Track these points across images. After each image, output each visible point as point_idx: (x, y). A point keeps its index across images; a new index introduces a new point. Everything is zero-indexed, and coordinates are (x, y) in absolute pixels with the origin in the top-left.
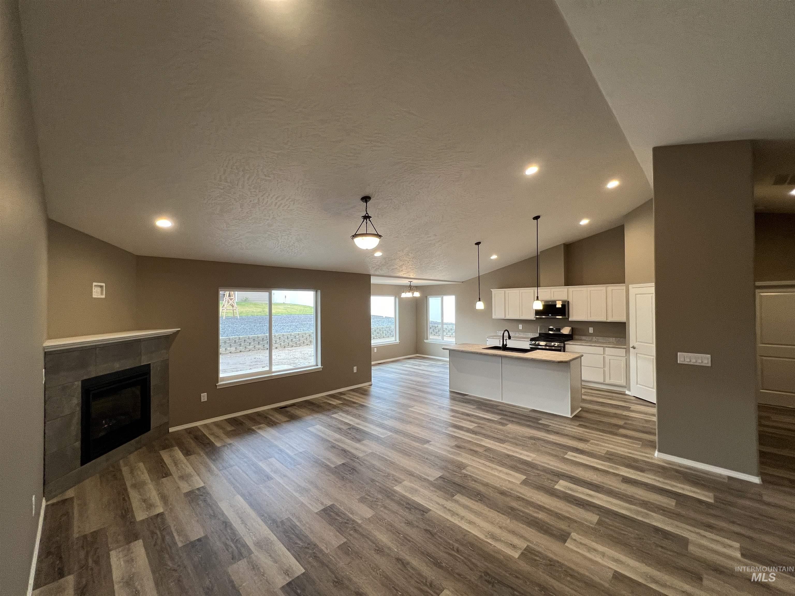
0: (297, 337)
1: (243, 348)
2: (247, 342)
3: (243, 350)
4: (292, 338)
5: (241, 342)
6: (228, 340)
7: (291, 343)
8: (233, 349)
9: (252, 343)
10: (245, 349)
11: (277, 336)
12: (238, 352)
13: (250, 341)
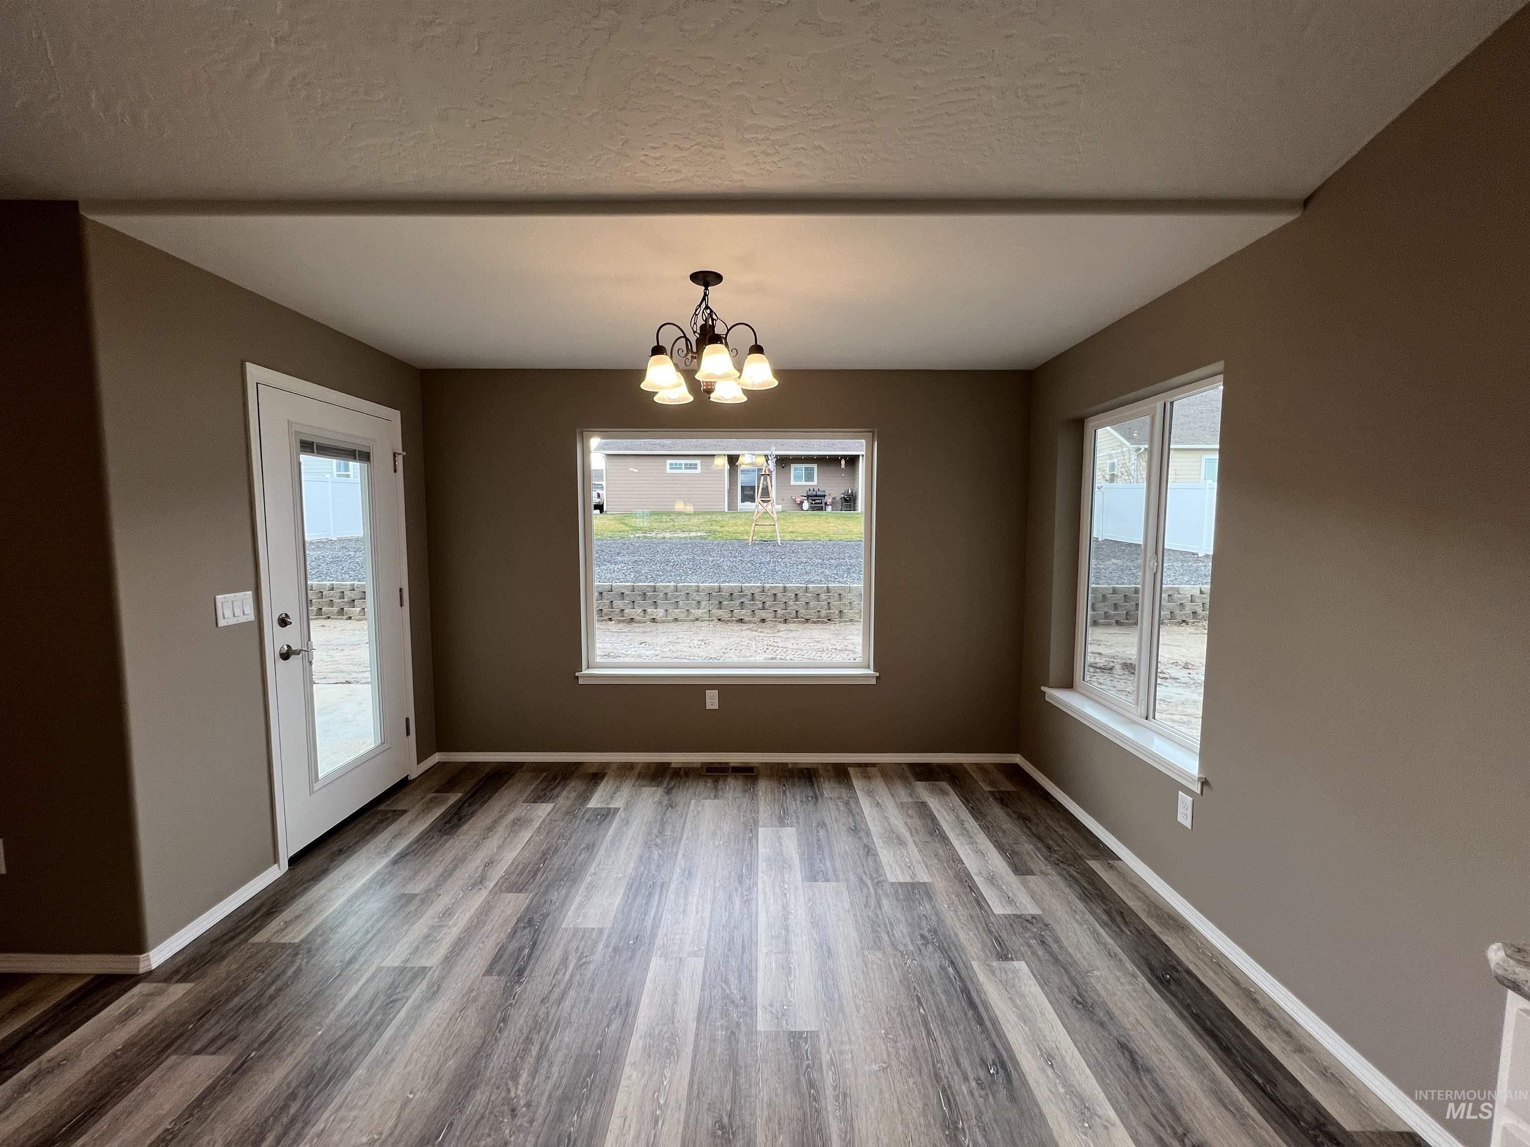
0: (823, 596)
1: (682, 612)
2: (693, 600)
3: (682, 616)
4: (807, 597)
5: (678, 597)
6: (652, 589)
7: (802, 611)
8: (660, 613)
9: (703, 604)
10: (687, 616)
11: (766, 590)
12: (669, 622)
13: (698, 598)
